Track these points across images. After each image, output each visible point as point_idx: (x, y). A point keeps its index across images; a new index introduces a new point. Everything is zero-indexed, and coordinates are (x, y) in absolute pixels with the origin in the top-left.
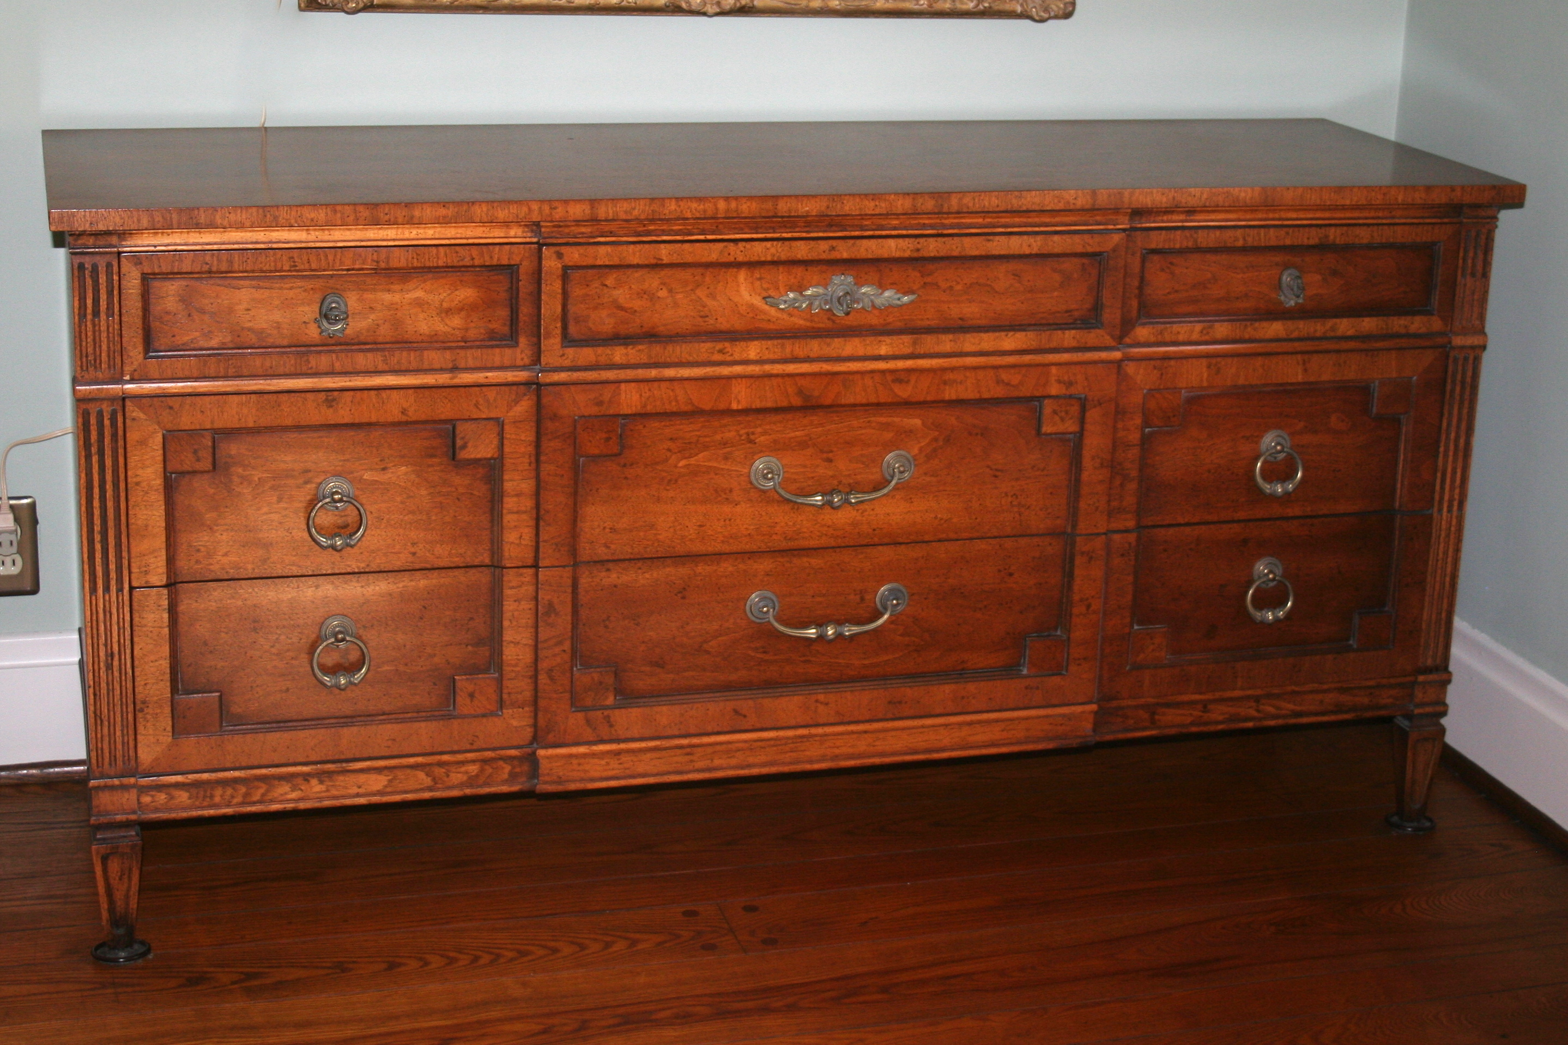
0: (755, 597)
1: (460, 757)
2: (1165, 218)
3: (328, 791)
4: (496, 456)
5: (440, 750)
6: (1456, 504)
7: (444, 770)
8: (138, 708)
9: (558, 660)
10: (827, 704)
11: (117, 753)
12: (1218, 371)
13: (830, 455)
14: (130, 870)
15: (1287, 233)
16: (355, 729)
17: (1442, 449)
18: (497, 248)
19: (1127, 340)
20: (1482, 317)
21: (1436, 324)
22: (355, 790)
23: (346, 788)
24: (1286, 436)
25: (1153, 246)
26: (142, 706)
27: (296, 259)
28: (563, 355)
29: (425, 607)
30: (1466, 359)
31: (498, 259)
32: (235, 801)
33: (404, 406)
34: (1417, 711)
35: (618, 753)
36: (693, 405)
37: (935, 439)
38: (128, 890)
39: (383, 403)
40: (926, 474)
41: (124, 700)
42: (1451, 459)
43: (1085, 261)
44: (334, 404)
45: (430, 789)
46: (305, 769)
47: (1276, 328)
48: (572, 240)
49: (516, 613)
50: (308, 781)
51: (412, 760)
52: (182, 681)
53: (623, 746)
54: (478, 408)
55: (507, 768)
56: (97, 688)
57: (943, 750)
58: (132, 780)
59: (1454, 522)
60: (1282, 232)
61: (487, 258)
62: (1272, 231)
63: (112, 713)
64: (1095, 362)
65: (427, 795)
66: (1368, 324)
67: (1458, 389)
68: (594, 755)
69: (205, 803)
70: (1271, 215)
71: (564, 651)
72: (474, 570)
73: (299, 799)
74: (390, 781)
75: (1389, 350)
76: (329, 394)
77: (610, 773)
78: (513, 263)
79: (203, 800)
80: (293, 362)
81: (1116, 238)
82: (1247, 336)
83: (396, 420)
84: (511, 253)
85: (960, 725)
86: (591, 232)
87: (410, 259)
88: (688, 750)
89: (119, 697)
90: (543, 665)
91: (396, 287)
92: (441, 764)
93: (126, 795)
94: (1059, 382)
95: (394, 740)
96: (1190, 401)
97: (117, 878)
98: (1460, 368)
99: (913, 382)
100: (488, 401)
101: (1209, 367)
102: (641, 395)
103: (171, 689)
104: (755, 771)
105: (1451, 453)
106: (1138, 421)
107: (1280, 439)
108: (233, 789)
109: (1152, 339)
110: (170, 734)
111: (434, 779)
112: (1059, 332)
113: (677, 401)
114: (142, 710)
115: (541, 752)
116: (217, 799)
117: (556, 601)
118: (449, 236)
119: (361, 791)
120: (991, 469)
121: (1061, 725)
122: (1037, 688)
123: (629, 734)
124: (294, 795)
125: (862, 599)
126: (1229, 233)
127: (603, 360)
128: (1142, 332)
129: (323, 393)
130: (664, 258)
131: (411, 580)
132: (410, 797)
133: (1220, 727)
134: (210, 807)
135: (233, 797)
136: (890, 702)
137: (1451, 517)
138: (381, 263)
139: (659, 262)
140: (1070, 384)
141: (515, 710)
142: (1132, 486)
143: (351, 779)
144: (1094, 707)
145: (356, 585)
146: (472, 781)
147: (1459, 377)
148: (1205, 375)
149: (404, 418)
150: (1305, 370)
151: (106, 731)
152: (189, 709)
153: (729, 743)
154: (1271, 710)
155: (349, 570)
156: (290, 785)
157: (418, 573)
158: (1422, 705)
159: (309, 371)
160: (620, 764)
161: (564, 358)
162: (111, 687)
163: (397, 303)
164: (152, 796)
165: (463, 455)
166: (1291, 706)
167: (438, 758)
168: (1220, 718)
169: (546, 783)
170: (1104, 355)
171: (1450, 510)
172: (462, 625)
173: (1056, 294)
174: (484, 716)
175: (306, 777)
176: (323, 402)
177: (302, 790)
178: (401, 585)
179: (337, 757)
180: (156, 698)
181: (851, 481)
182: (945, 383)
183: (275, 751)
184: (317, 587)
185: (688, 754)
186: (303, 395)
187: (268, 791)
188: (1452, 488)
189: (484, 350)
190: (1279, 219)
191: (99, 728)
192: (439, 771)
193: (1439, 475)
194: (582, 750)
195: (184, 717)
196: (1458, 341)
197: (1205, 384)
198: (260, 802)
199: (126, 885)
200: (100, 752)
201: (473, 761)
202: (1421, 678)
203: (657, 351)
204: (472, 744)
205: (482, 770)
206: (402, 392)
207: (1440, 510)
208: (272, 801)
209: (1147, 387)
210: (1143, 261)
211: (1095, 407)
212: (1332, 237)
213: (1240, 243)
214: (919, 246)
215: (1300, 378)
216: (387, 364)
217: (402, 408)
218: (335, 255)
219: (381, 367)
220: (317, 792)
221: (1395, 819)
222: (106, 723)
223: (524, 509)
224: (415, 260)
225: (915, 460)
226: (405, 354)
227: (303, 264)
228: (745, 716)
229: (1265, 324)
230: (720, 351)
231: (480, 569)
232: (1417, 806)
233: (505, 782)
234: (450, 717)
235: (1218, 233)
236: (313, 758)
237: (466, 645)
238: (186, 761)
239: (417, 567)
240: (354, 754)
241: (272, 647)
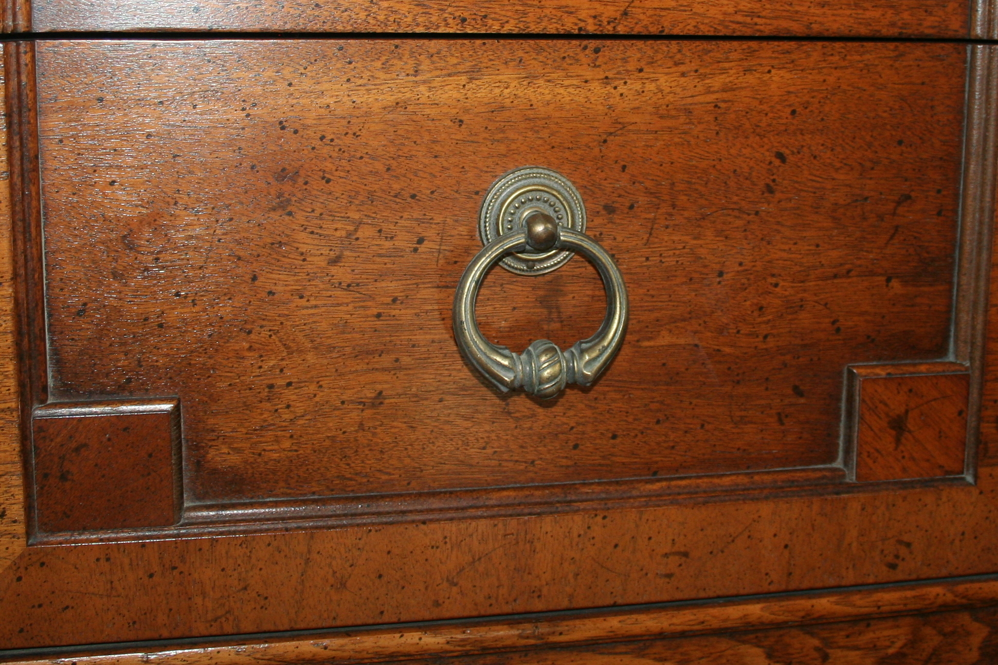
1: (862, 603)
5: (806, 584)
7: (816, 642)
16: (576, 523)
29: (781, 157)
51: (734, 613)
52: (59, 362)
72: (918, 51)
92: (810, 625)
95: (686, 554)
103: (21, 385)
110: (20, 529)
131: (747, 71)
145: (589, 74)
152: (77, 450)
155: (570, 25)
157: (768, 48)
167: (803, 604)
172: (881, 218)
174: (927, 483)
178: (717, 82)
179: (519, 606)
184: (474, 73)
195: (63, 477)
201: (895, 615)
204: (893, 566)
205: (914, 642)
231: (937, 48)
234: (834, 486)
236: (453, 609)
237: (888, 280)
238: (69, 613)
239: (767, 31)
240: (571, 597)
241: (335, 261)
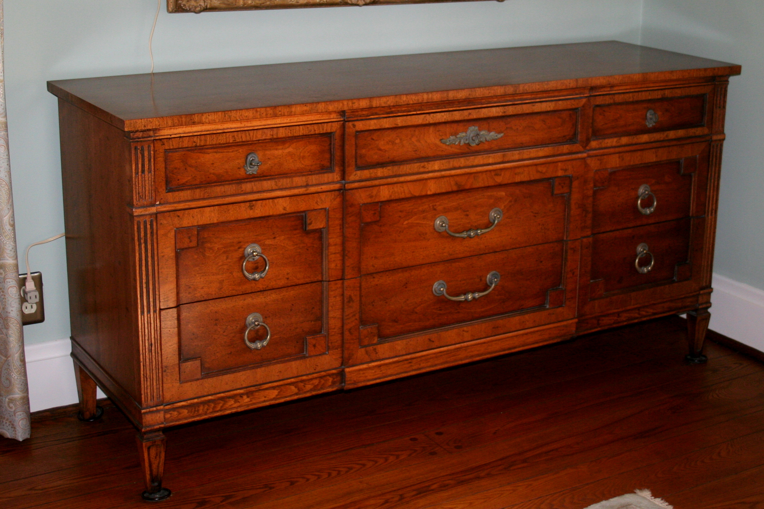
0: (436, 285)
1: (310, 377)
2: (602, 90)
3: (251, 401)
4: (325, 226)
5: (301, 375)
6: (714, 211)
7: (303, 384)
8: (163, 370)
9: (354, 324)
10: (467, 331)
11: (154, 394)
12: (623, 159)
13: (467, 213)
14: (160, 452)
15: (649, 94)
16: (263, 369)
17: (708, 187)
18: (326, 124)
19: (588, 148)
20: (723, 126)
21: (706, 131)
22: (263, 399)
23: (259, 398)
24: (648, 187)
25: (598, 103)
26: (166, 368)
27: (236, 137)
28: (355, 175)
29: (293, 305)
30: (717, 146)
31: (326, 130)
32: (209, 411)
33: (285, 206)
34: (700, 307)
35: (379, 366)
36: (411, 194)
37: (511, 201)
38: (159, 463)
39: (275, 205)
40: (507, 218)
41: (157, 367)
42: (712, 191)
43: (570, 112)
44: (253, 207)
45: (296, 394)
46: (241, 391)
47: (645, 138)
48: (359, 118)
49: (334, 303)
50: (242, 397)
51: (289, 381)
52: (183, 355)
53: (382, 362)
54: (317, 204)
55: (331, 379)
56: (144, 362)
57: (515, 348)
58: (162, 407)
59: (713, 219)
60: (648, 93)
61: (321, 130)
62: (643, 93)
63: (151, 374)
64: (575, 159)
65: (296, 397)
66: (681, 133)
67: (714, 159)
68: (369, 368)
69: (195, 414)
70: (643, 86)
71: (356, 319)
72: (314, 284)
73: (238, 407)
74: (279, 392)
75: (688, 144)
76: (251, 203)
77: (376, 376)
78: (332, 131)
79: (194, 413)
80: (234, 188)
81: (584, 100)
82: (634, 142)
83: (281, 213)
84: (332, 126)
85: (523, 335)
86: (368, 114)
87: (287, 132)
88: (410, 361)
89: (155, 365)
90: (346, 327)
91: (280, 147)
92: (302, 381)
93: (159, 415)
94: (562, 169)
95: (280, 372)
96: (611, 174)
97: (154, 458)
98: (715, 150)
99: (503, 174)
100: (322, 200)
101: (619, 157)
102: (389, 191)
103: (179, 360)
104: (438, 367)
105: (712, 188)
106: (592, 185)
107: (646, 189)
108: (208, 405)
109: (597, 147)
110: (179, 381)
111: (299, 389)
112: (562, 146)
113: (404, 192)
114: (165, 371)
115: (347, 370)
116: (201, 411)
117: (352, 295)
118: (304, 120)
119: (266, 399)
120: (533, 213)
121: (563, 330)
122: (553, 314)
123: (384, 356)
124: (235, 405)
125: (481, 280)
126: (627, 95)
127: (373, 175)
128: (594, 144)
129: (248, 203)
130: (399, 124)
131: (287, 292)
132: (288, 399)
133: (625, 323)
134: (198, 416)
135: (208, 410)
136: (493, 328)
137: (712, 218)
138: (274, 135)
139: (397, 126)
140: (566, 170)
141: (334, 351)
142: (590, 215)
143: (262, 393)
144: (576, 320)
145: (261, 297)
146: (315, 388)
147: (715, 154)
148: (618, 162)
149: (285, 212)
150: (656, 156)
151: (149, 384)
152: (187, 367)
153: (428, 355)
154: (644, 313)
155: (259, 290)
156: (234, 400)
157: (290, 288)
158: (702, 304)
159: (242, 192)
160: (381, 371)
161: (356, 176)
162: (151, 361)
163: (280, 155)
164: (171, 414)
165: (310, 228)
166: (651, 311)
167: (300, 378)
168: (624, 319)
169: (349, 384)
170: (580, 155)
171: (711, 215)
172: (309, 312)
173: (559, 129)
174: (320, 355)
175: (241, 395)
176: (249, 207)
177: (239, 402)
178: (282, 295)
179: (255, 384)
180: (172, 364)
181: (476, 224)
182: (516, 174)
183: (227, 384)
184: (245, 300)
185: (410, 363)
186: (239, 204)
187: (224, 404)
188: (712, 204)
189: (320, 175)
190: (647, 87)
191: (146, 382)
192: (301, 385)
193: (707, 199)
194: (365, 366)
195: (185, 372)
196: (715, 138)
197: (618, 166)
198: (220, 410)
199: (158, 460)
200: (146, 394)
201: (316, 378)
202: (702, 292)
203: (396, 170)
204: (315, 370)
205: (320, 382)
206: (284, 199)
207: (708, 215)
208: (225, 409)
209: (596, 169)
210: (594, 110)
211: (576, 180)
212: (666, 95)
213: (631, 100)
214: (505, 110)
215: (654, 160)
216: (277, 186)
217: (284, 207)
218: (253, 134)
219: (274, 187)
220: (247, 402)
221: (689, 357)
222: (149, 380)
223: (337, 251)
224: (289, 133)
225: (502, 212)
226: (285, 180)
227: (239, 139)
228: (433, 342)
229: (641, 136)
230: (423, 167)
231: (317, 283)
232: (698, 350)
233: (330, 386)
234: (304, 357)
235: (622, 95)
236: (244, 386)
237: (311, 321)
238: (186, 394)
239: (290, 285)
240: (263, 381)
241: (224, 332)
